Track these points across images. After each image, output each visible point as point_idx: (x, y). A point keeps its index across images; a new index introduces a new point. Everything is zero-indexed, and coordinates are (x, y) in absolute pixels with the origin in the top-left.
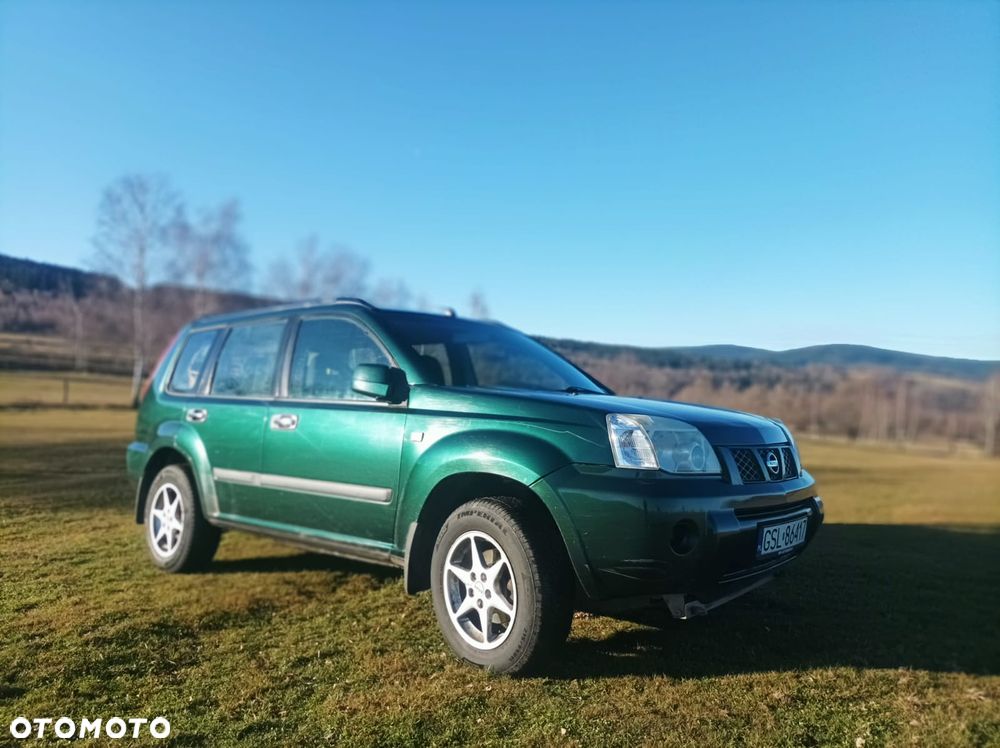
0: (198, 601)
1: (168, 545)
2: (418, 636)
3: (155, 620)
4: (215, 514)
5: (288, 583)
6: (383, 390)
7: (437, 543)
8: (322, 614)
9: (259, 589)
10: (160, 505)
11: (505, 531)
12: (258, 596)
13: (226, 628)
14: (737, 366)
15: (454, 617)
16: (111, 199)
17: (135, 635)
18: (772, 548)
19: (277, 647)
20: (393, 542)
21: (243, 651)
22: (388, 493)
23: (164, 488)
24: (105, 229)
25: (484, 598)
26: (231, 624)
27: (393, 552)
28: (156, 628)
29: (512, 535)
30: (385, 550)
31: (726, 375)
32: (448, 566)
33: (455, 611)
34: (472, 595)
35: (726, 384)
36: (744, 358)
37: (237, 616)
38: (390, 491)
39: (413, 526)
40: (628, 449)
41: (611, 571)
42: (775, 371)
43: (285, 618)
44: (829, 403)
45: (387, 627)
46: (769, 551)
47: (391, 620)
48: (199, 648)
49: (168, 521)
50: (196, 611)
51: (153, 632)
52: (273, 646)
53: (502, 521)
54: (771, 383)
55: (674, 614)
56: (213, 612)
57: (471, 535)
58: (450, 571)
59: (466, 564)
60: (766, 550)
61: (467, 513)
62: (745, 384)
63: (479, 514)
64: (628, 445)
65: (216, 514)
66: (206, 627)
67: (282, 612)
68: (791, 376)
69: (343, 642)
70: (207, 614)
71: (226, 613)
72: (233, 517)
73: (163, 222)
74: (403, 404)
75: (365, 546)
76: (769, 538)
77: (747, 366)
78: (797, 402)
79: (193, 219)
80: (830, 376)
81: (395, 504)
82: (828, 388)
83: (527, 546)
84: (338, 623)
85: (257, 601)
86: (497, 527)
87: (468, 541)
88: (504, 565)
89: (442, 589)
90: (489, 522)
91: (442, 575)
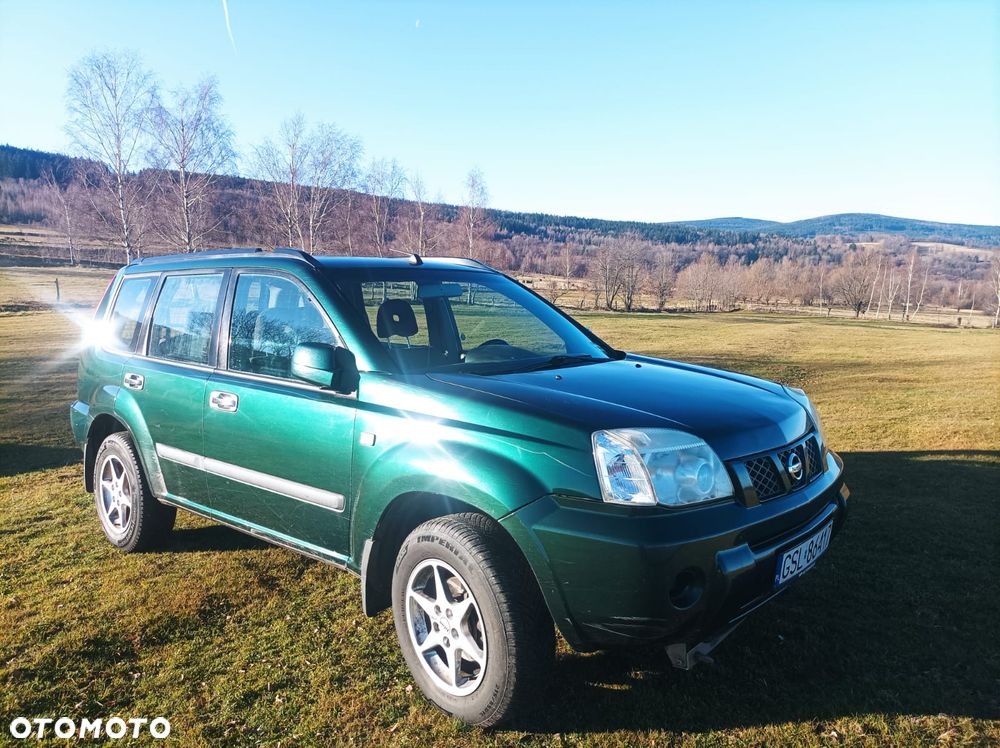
0: (144, 601)
1: (119, 521)
2: (386, 649)
3: (92, 633)
4: (163, 494)
5: (249, 566)
6: (328, 376)
7: (397, 564)
8: (282, 617)
9: (214, 580)
10: (106, 476)
11: (471, 568)
12: (214, 591)
13: (171, 641)
14: (744, 239)
15: (419, 650)
16: (79, 83)
17: (63, 662)
18: (792, 573)
19: (224, 673)
20: (350, 556)
21: (183, 682)
22: (340, 501)
23: (109, 458)
24: (77, 116)
25: (450, 637)
26: (178, 634)
27: (349, 566)
28: (91, 648)
29: (478, 573)
30: (342, 562)
31: (733, 249)
32: (410, 592)
33: (420, 643)
34: (437, 630)
35: (732, 257)
36: (751, 230)
37: (186, 622)
38: (341, 497)
39: (369, 544)
40: (619, 474)
41: (599, 627)
42: (783, 242)
43: (240, 622)
44: (837, 275)
45: (352, 635)
46: (789, 576)
47: (358, 624)
48: (136, 676)
49: (117, 495)
50: (141, 617)
51: (85, 654)
52: (218, 673)
53: (467, 555)
54: (779, 256)
55: (674, 662)
56: (159, 618)
57: (434, 563)
58: (411, 598)
59: (430, 593)
60: (784, 577)
61: (427, 538)
62: (752, 257)
63: (441, 542)
64: (619, 467)
65: (165, 493)
66: (148, 642)
67: (238, 614)
68: (800, 247)
69: (298, 666)
70: (152, 622)
71: (173, 620)
72: (181, 499)
73: (137, 107)
74: (353, 395)
75: (319, 554)
76: (789, 562)
77: (755, 239)
78: (804, 276)
79: (169, 102)
80: (839, 246)
81: (348, 512)
82: (837, 260)
83: (497, 589)
84: (298, 629)
85: (210, 599)
86: (462, 562)
87: (429, 569)
88: (471, 606)
89: (404, 616)
90: (452, 553)
91: (404, 601)
